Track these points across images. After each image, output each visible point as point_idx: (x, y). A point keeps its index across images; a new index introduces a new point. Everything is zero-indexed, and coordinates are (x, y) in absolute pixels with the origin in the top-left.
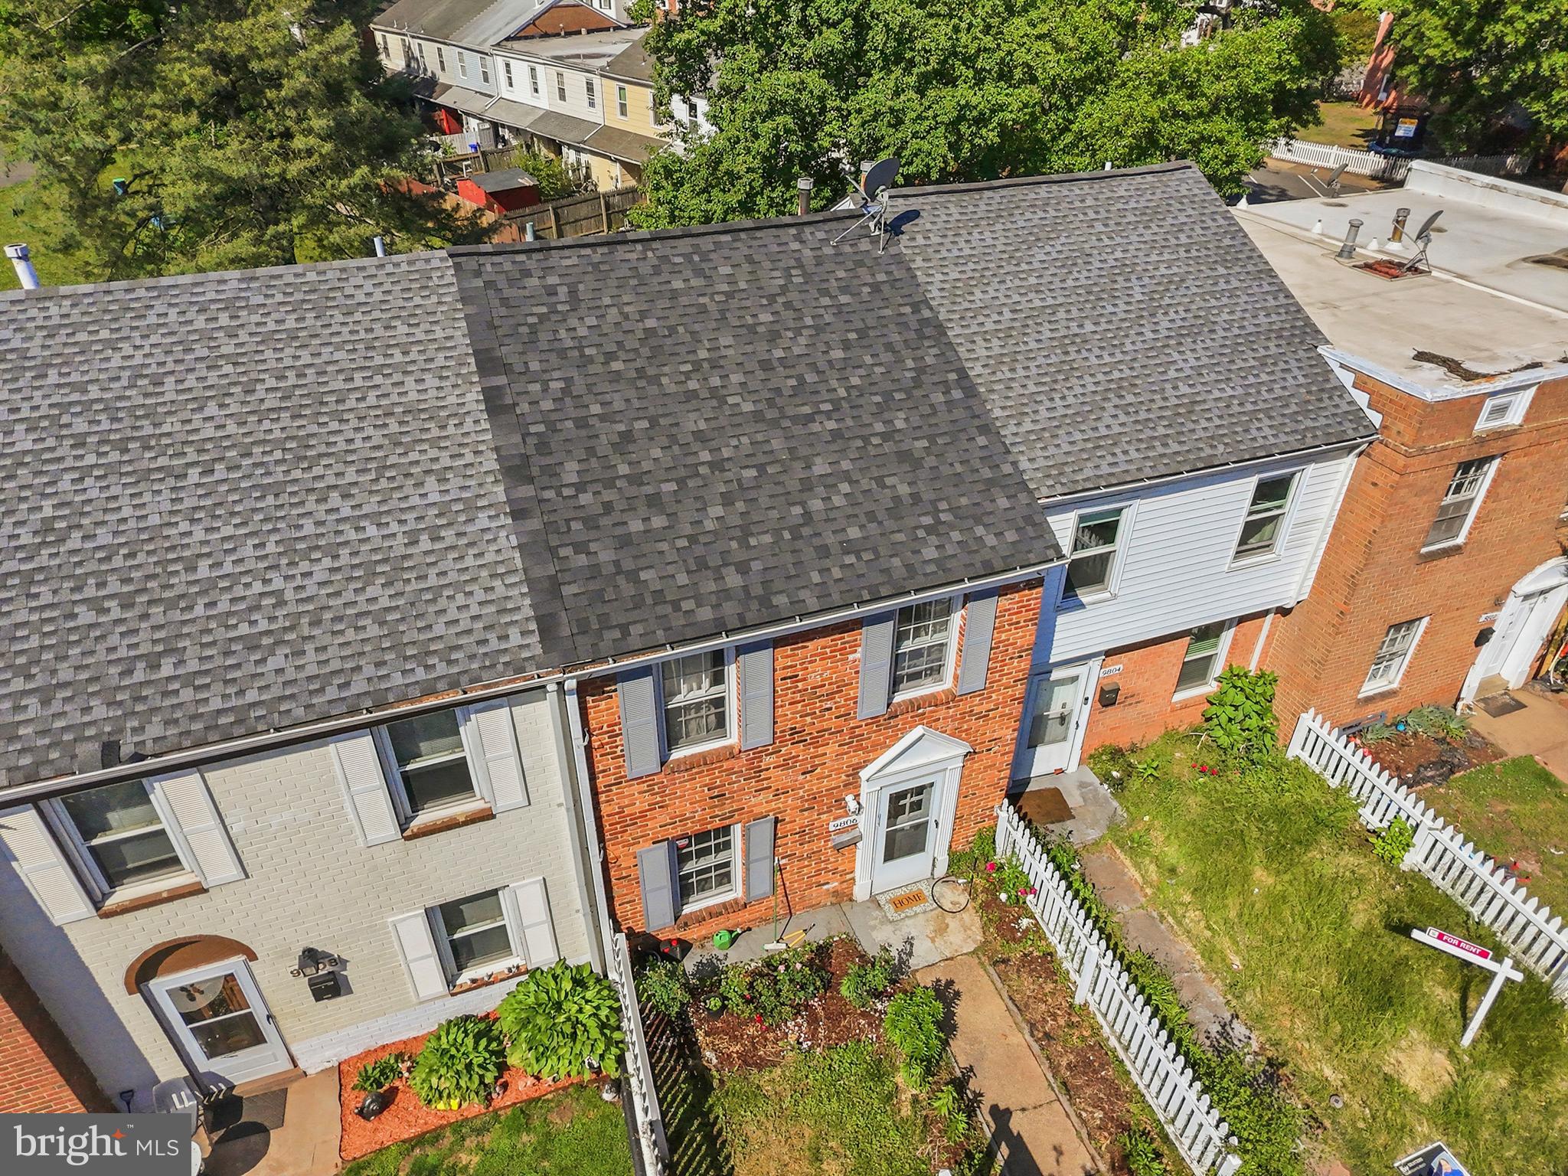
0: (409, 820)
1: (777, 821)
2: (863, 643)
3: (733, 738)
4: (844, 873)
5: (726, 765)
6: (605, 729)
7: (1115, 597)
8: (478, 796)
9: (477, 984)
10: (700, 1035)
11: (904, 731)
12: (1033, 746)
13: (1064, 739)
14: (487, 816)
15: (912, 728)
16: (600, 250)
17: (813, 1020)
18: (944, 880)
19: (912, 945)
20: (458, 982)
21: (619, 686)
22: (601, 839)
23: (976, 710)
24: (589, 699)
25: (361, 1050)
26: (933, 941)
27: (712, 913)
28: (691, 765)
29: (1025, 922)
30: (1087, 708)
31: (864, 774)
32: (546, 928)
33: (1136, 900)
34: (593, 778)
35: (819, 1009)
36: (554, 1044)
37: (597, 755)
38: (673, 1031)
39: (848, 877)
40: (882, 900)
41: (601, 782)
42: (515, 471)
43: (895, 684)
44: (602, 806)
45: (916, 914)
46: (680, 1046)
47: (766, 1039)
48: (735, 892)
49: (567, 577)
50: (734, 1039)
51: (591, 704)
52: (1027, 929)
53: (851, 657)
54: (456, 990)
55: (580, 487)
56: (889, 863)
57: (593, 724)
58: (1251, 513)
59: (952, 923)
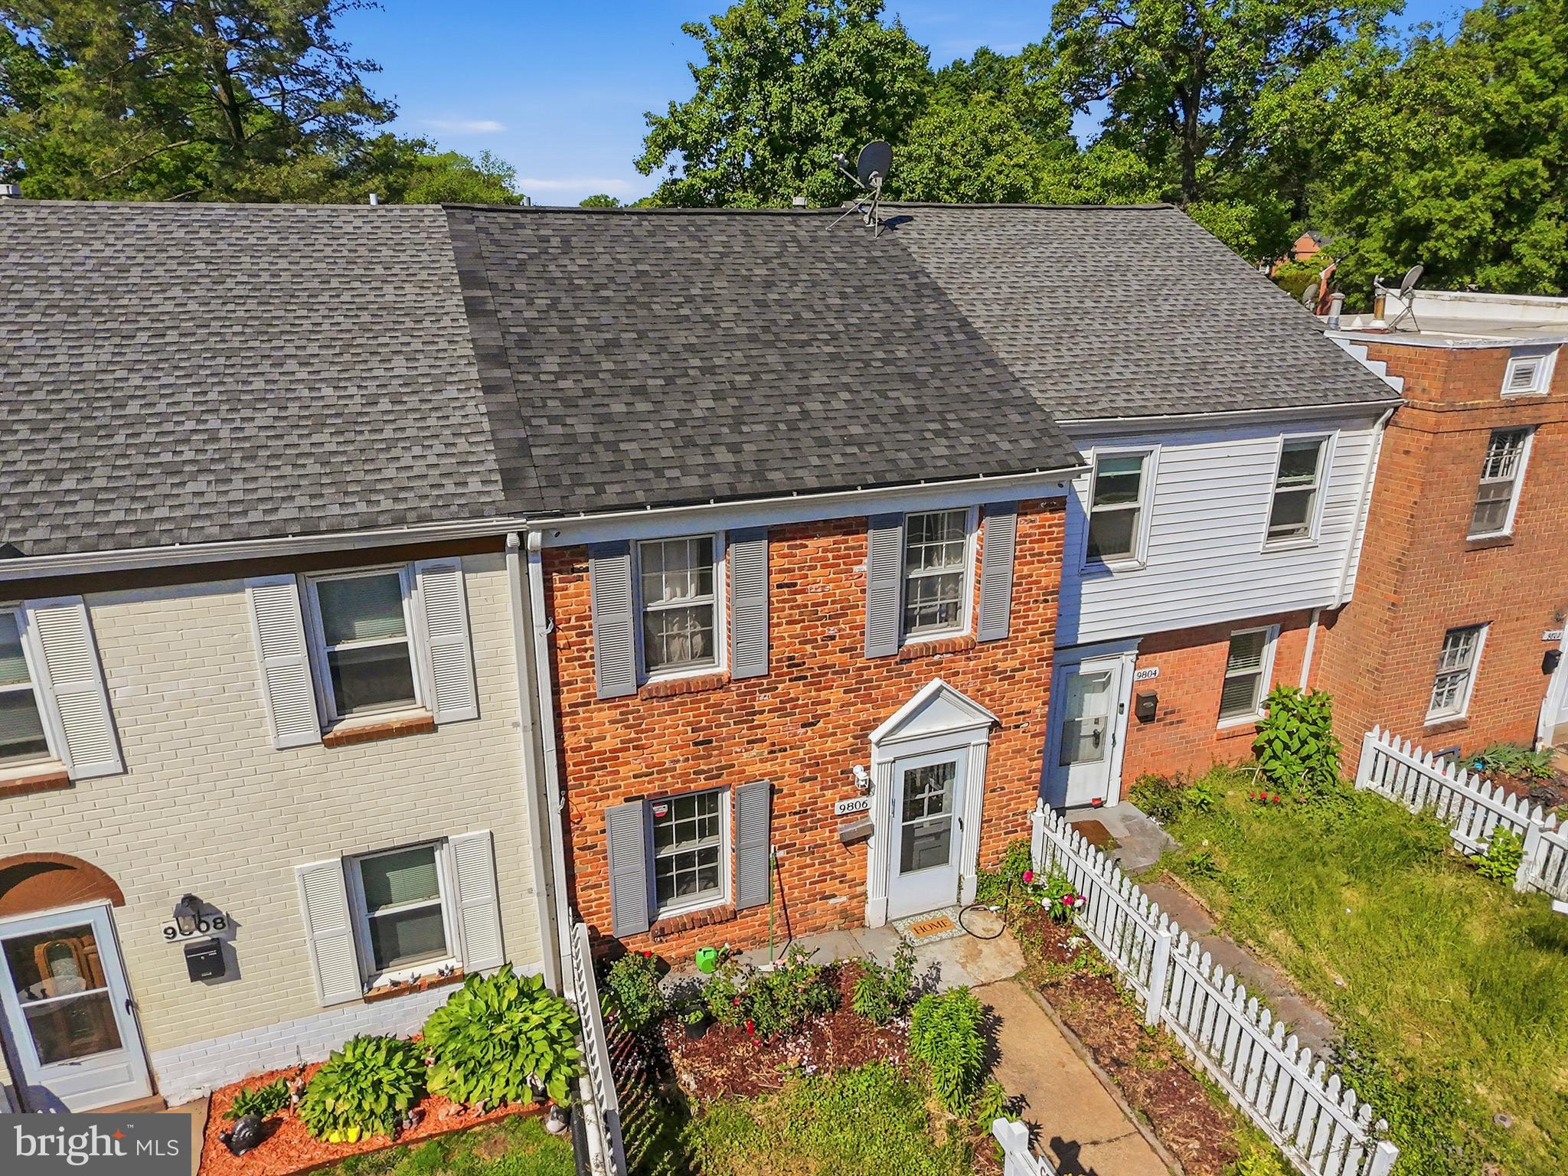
0: (332, 723)
1: (772, 790)
2: (869, 551)
3: (721, 666)
4: (853, 883)
5: (714, 698)
6: (573, 622)
7: (1144, 567)
8: (419, 704)
9: (398, 990)
10: (676, 1058)
11: (919, 683)
12: (1065, 764)
13: (1101, 758)
14: (428, 727)
15: (928, 679)
16: (595, 217)
17: (819, 1040)
18: (973, 908)
19: (938, 970)
20: (376, 985)
21: (588, 564)
22: (563, 786)
23: (1001, 666)
24: (556, 576)
25: (243, 1076)
26: (964, 966)
27: (699, 922)
28: (671, 692)
29: (1074, 941)
30: (1123, 719)
31: (874, 736)
32: (492, 909)
33: (1204, 926)
34: (556, 692)
35: (827, 1030)
36: (489, 1057)
37: (562, 657)
38: (641, 1052)
39: (859, 889)
40: (900, 925)
41: (566, 698)
42: (489, 357)
43: (908, 623)
44: (567, 735)
45: (942, 940)
46: (650, 1069)
47: (760, 1062)
48: (722, 897)
49: (540, 441)
50: (719, 1062)
51: (557, 585)
52: (1078, 949)
53: (856, 569)
54: (371, 994)
55: (559, 376)
56: (905, 874)
57: (560, 614)
58: (1279, 486)
59: (986, 948)
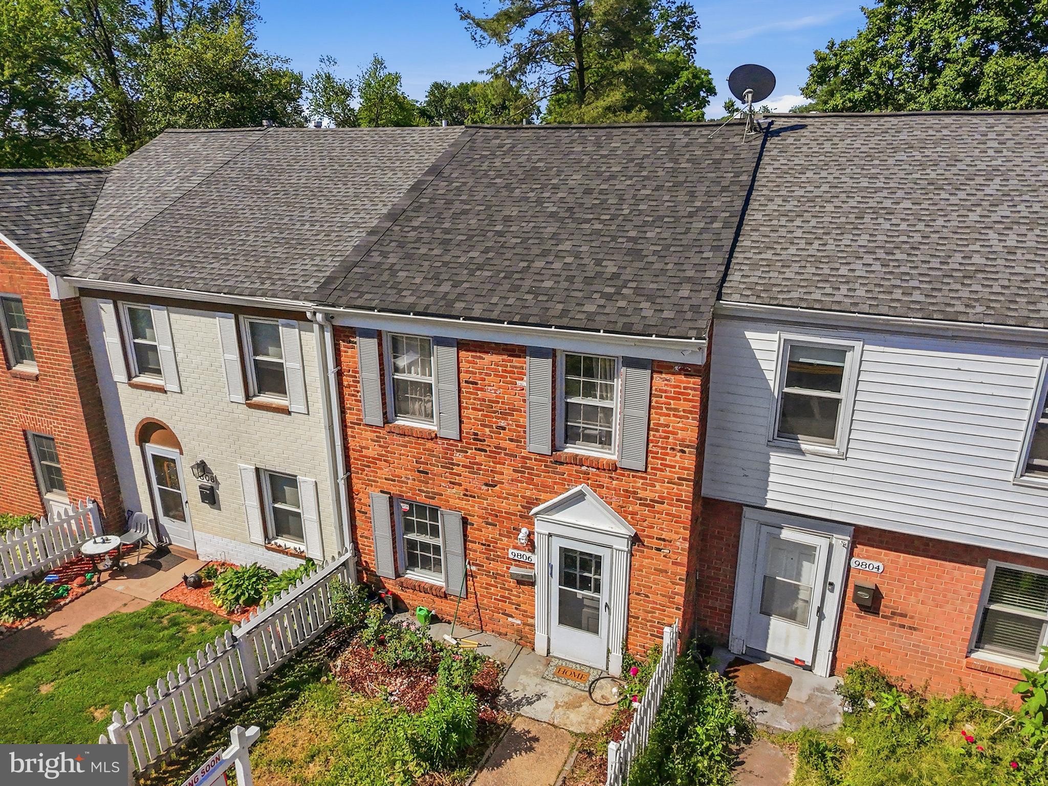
0: (255, 396)
2: (528, 373)
3: (436, 425)
4: (525, 614)
5: (429, 445)
6: (351, 373)
7: (844, 457)
8: (289, 398)
9: (280, 549)
10: (348, 650)
11: (571, 483)
12: (766, 613)
13: (802, 622)
14: (287, 411)
19: (539, 699)
20: (272, 542)
21: (357, 339)
22: (349, 469)
24: (342, 343)
26: (557, 707)
27: (424, 589)
30: (834, 598)
32: (317, 525)
37: (346, 391)
39: (530, 621)
40: (555, 662)
41: (347, 417)
42: (392, 215)
43: (568, 435)
44: (348, 439)
45: (566, 685)
48: (441, 580)
49: (363, 264)
51: (342, 348)
53: (519, 383)
54: (269, 546)
55: (415, 229)
56: (562, 625)
57: (343, 365)
58: (1042, 415)
59: (586, 707)
